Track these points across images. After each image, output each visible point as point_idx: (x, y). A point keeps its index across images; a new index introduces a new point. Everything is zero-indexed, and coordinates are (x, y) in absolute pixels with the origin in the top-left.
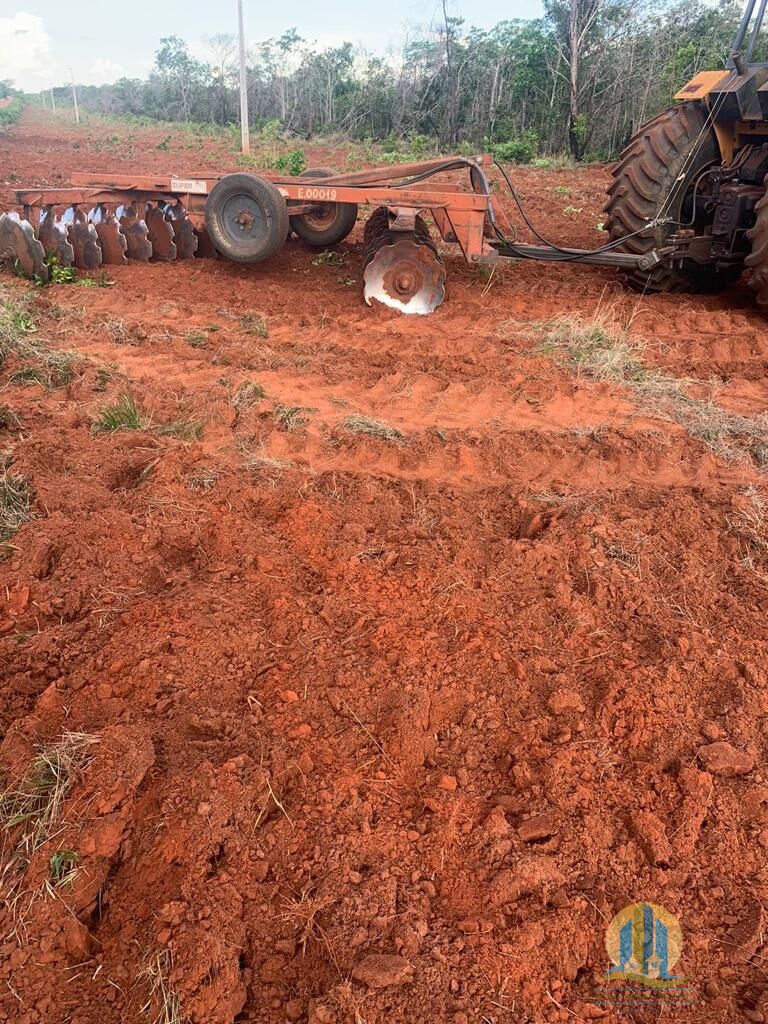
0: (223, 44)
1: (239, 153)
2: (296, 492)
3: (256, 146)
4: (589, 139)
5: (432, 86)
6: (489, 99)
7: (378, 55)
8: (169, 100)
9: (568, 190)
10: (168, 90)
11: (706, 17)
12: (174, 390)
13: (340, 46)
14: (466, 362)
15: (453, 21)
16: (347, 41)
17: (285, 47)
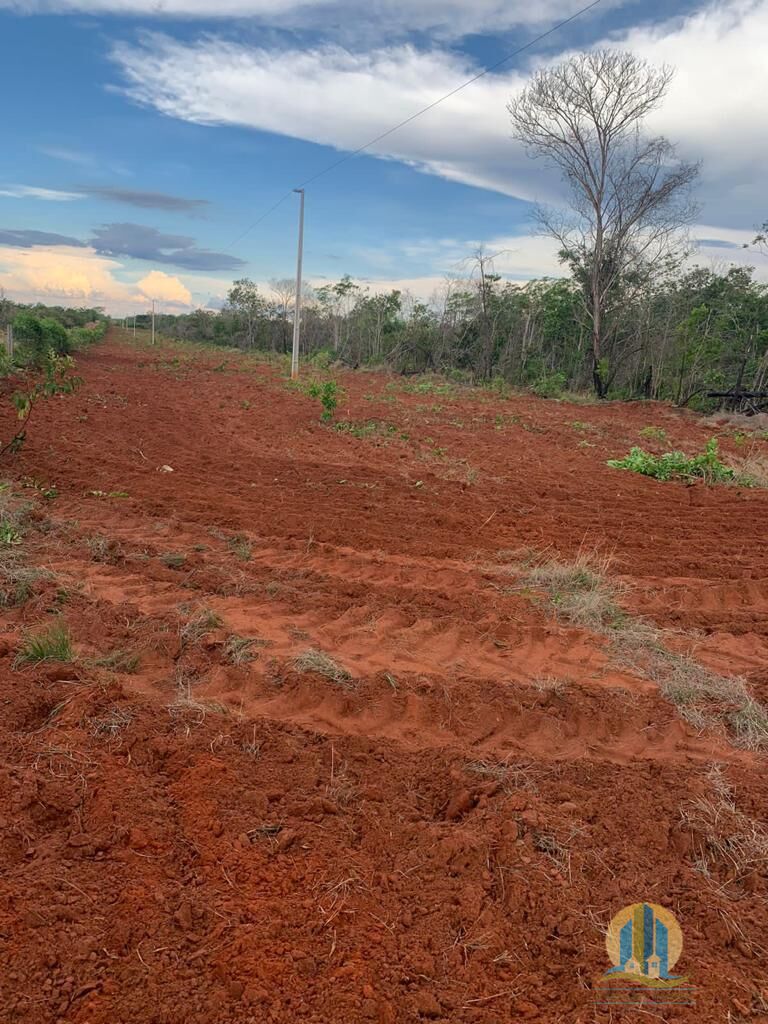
0: (288, 288)
1: (288, 379)
2: (208, 744)
3: (304, 372)
4: (611, 380)
5: (470, 330)
6: (521, 342)
7: (423, 302)
8: (236, 329)
9: (584, 425)
10: (237, 322)
11: (717, 283)
12: (127, 616)
13: (390, 293)
14: (440, 597)
15: (491, 277)
16: (396, 290)
17: (341, 292)
